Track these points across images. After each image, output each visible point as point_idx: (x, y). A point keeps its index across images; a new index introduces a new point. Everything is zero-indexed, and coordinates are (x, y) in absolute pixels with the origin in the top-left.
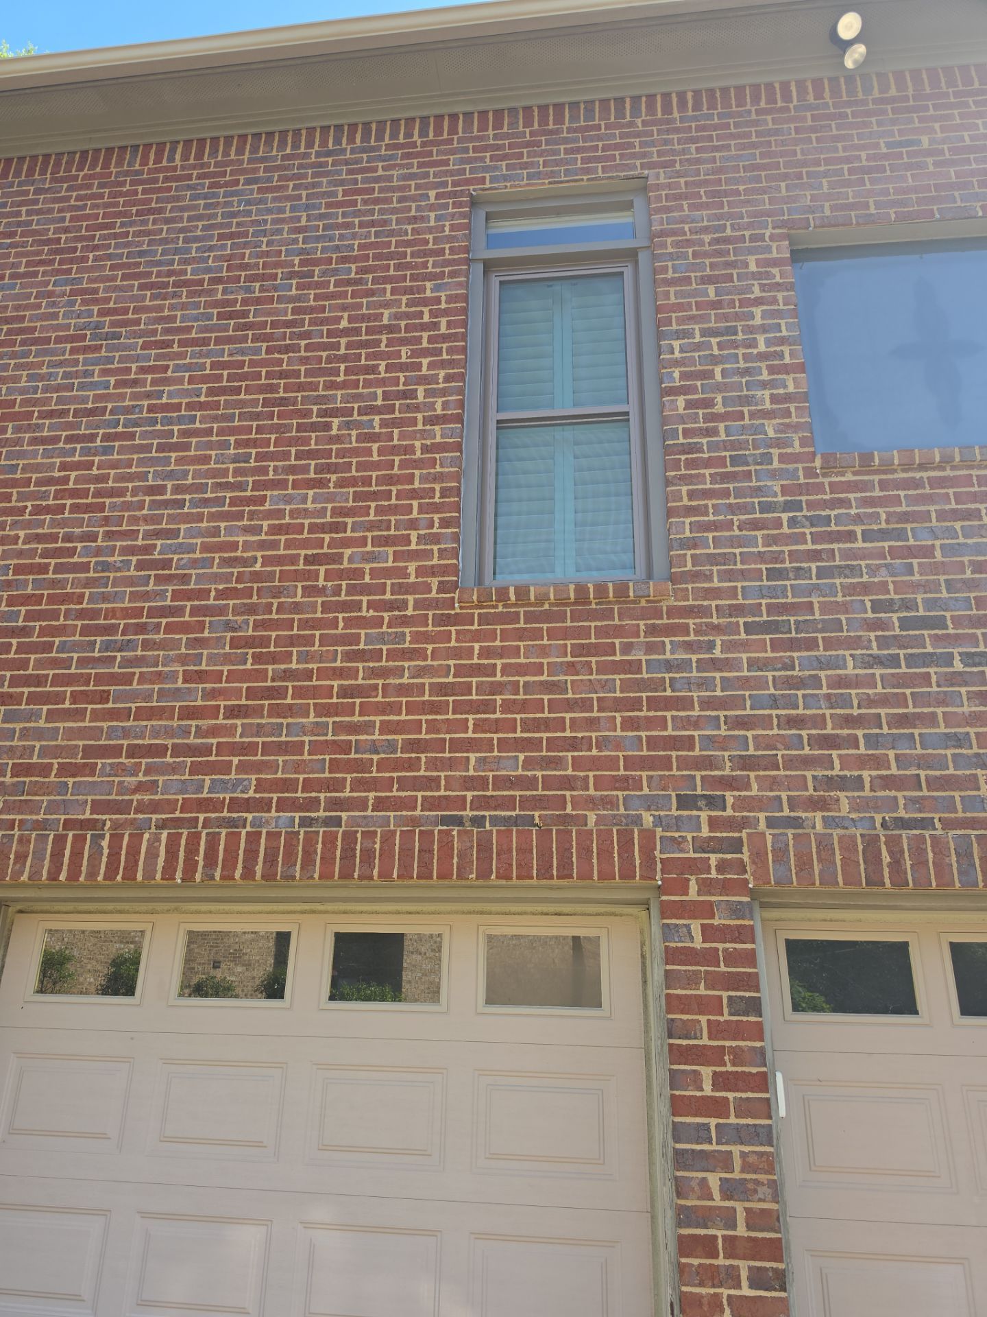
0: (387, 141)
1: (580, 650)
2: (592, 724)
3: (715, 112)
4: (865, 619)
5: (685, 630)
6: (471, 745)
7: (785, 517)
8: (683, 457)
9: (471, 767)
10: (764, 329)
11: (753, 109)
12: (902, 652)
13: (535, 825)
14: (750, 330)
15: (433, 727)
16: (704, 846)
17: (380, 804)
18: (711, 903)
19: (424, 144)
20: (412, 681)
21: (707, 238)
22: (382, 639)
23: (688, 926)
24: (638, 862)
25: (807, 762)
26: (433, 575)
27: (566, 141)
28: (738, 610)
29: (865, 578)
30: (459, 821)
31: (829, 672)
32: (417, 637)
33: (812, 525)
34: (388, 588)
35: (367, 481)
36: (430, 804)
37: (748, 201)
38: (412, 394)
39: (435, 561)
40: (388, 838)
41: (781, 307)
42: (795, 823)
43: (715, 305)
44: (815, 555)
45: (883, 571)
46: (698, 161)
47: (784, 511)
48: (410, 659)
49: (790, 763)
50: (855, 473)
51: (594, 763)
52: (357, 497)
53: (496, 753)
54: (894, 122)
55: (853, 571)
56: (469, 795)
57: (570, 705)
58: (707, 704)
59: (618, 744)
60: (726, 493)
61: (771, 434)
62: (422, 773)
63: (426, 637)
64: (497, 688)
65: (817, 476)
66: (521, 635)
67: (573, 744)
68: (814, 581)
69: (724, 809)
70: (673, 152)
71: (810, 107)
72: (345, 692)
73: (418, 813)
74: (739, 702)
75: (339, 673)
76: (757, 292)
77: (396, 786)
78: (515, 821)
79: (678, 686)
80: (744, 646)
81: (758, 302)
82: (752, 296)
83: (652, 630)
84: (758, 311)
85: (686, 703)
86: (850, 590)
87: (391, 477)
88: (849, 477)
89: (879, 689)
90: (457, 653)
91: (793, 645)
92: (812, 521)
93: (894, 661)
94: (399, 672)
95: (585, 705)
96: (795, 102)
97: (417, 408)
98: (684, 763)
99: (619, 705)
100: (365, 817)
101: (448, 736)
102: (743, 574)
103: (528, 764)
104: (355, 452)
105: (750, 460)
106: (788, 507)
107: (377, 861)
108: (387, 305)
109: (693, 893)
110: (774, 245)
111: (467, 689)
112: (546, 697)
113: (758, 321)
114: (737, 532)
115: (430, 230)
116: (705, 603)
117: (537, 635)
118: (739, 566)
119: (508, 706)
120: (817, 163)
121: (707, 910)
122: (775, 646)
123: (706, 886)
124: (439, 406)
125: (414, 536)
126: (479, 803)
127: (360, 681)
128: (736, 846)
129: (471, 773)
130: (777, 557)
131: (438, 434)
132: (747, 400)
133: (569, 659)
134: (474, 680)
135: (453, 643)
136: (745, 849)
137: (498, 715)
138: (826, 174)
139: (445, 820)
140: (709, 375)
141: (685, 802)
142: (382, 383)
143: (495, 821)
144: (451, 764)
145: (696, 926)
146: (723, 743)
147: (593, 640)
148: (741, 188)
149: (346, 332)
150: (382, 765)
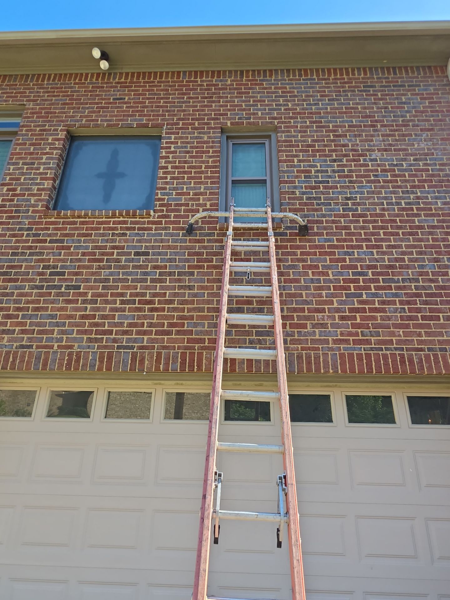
3: (59, 82)
4: (38, 272)
7: (26, 233)
10: (44, 164)
11: (73, 82)
12: (46, 284)
14: (40, 164)
21: (38, 129)
29: (44, 257)
31: (18, 291)
33: (34, 237)
37: (58, 116)
41: (54, 156)
43: (31, 154)
44: (30, 248)
45: (51, 254)
46: (46, 100)
47: (26, 231)
50: (55, 218)
54: (119, 91)
55: (42, 254)
60: (9, 223)
61: (32, 202)
65: (42, 219)
68: (27, 257)
70: (39, 96)
71: (92, 83)
76: (48, 150)
81: (47, 154)
82: (45, 151)
84: (45, 157)
86: (37, 261)
88: (53, 220)
89: (33, 298)
91: (10, 280)
92: (34, 235)
93: (42, 287)
96: (88, 81)
102: (3, 254)
105: (21, 211)
106: (28, 229)
110: (60, 133)
113: (44, 161)
114: (7, 238)
118: (2, 251)
120: (87, 104)
122: (4, 281)
130: (17, 248)
132: (29, 189)
138: (88, 108)
140: (19, 179)
148: (57, 111)
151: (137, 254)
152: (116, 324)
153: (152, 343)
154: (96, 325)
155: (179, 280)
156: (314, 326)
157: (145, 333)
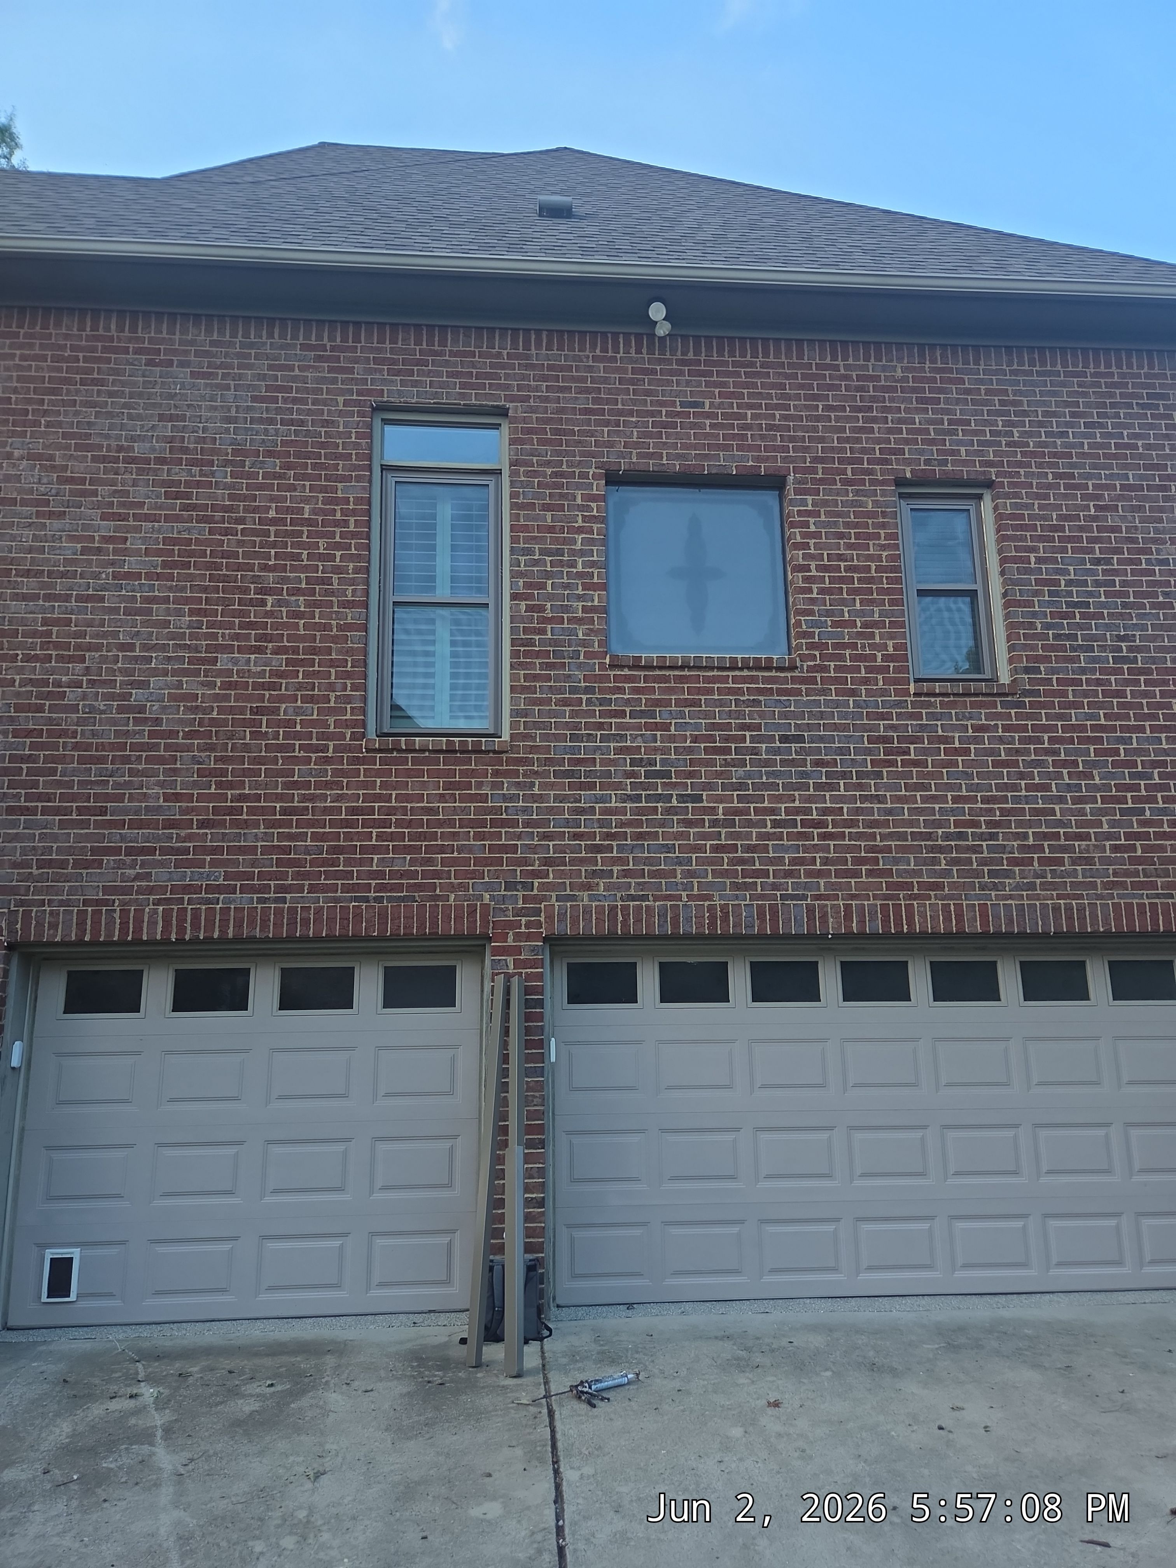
0: (301, 341)
1: (448, 786)
2: (454, 836)
3: (563, 353)
4: (625, 771)
5: (516, 774)
6: (375, 849)
7: (584, 697)
8: (522, 649)
9: (374, 864)
10: (582, 553)
11: (591, 355)
12: (644, 793)
13: (416, 901)
14: (572, 553)
15: (348, 837)
16: (518, 913)
17: (312, 889)
18: (520, 946)
19: (333, 349)
20: (332, 804)
21: (549, 471)
22: (310, 773)
23: (506, 960)
24: (479, 923)
25: (582, 861)
26: (347, 727)
27: (447, 363)
28: (549, 762)
29: (629, 744)
30: (366, 900)
31: (601, 805)
32: (335, 772)
33: (601, 705)
34: (314, 735)
35: (296, 650)
36: (346, 889)
37: (580, 442)
38: (328, 581)
39: (348, 717)
40: (319, 911)
41: (595, 536)
42: (573, 898)
43: (551, 529)
44: (600, 726)
45: (639, 739)
46: (546, 399)
47: (584, 694)
48: (332, 789)
49: (573, 861)
50: (629, 669)
51: (454, 862)
52: (288, 662)
53: (391, 855)
54: (688, 383)
55: (623, 738)
56: (373, 882)
57: (441, 824)
58: (528, 824)
59: (470, 849)
60: (548, 678)
61: (581, 636)
62: (341, 868)
63: (343, 773)
64: (391, 811)
65: (606, 669)
66: (409, 773)
67: (442, 849)
68: (598, 744)
69: (532, 890)
70: (529, 388)
71: (632, 361)
72: (284, 811)
73: (339, 894)
74: (546, 823)
75: (279, 798)
76: (580, 523)
77: (323, 877)
78: (403, 899)
79: (510, 811)
80: (552, 786)
81: (580, 530)
82: (576, 525)
83: (496, 773)
84: (579, 538)
85: (514, 823)
86: (620, 751)
87: (314, 648)
88: (626, 672)
89: (628, 817)
90: (365, 785)
91: (582, 786)
92: (602, 702)
93: (638, 798)
94: (324, 798)
95: (451, 823)
97: (332, 593)
98: (510, 862)
99: (472, 824)
100: (302, 897)
101: (358, 844)
102: (557, 738)
103: (412, 862)
104: (285, 626)
105: (566, 654)
106: (588, 690)
107: (312, 925)
108: (306, 500)
109: (510, 941)
110: (595, 483)
111: (371, 811)
112: (425, 818)
113: (578, 546)
114: (554, 707)
115: (340, 435)
116: (531, 756)
117: (421, 774)
118: (553, 731)
119: (399, 824)
120: (631, 413)
121: (518, 950)
122: (571, 786)
123: (518, 937)
124: (349, 593)
125: (332, 696)
126: (381, 888)
127: (296, 804)
128: (538, 913)
129: (375, 868)
130: (577, 726)
131: (350, 616)
132: (566, 609)
133: (441, 792)
134: (377, 805)
135: (362, 778)
136: (543, 914)
137: (393, 830)
139: (356, 899)
140: (543, 586)
141: (509, 886)
142: (305, 569)
143: (390, 899)
144: (361, 862)
145: (510, 960)
146: (533, 849)
147: (457, 779)
148: (576, 429)
149: (273, 522)
150: (313, 863)
151: (784, 739)
152: (772, 861)
153: (833, 890)
154: (742, 861)
155: (860, 787)
156: (1074, 862)
157: (819, 874)
